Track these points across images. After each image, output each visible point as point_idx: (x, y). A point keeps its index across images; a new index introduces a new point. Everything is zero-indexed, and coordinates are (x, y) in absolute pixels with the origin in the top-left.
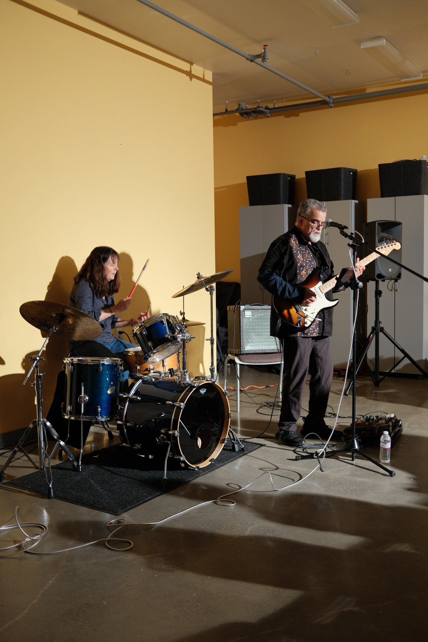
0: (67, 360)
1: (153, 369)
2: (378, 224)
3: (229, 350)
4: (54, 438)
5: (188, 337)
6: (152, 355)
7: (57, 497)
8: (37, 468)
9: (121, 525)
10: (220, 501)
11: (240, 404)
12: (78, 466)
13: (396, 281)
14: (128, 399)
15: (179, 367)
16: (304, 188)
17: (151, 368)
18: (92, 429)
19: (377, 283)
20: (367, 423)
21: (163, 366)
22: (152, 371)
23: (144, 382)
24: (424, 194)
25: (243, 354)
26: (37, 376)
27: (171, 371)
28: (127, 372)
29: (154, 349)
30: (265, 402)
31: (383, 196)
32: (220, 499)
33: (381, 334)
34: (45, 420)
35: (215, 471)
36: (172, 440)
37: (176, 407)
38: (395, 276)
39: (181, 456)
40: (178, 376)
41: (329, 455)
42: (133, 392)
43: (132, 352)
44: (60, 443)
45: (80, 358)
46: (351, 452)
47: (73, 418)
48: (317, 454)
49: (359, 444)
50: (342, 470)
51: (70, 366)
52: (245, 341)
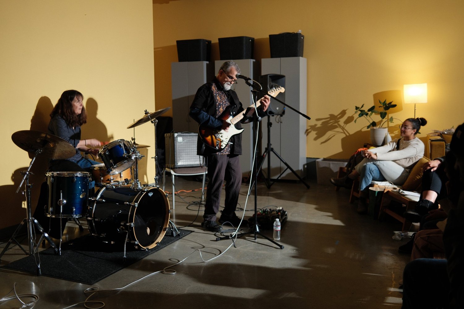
0: (49, 174)
1: (113, 180)
2: (270, 76)
3: (166, 165)
4: (40, 232)
5: (140, 156)
6: (113, 169)
7: (44, 274)
8: (27, 254)
9: (94, 292)
10: (165, 271)
11: (175, 203)
12: (59, 251)
13: (281, 116)
14: (96, 201)
15: (132, 178)
16: (217, 50)
17: (111, 179)
18: (68, 224)
19: (269, 117)
20: (264, 214)
21: (121, 177)
22: (112, 181)
23: (107, 189)
24: (299, 56)
25: (177, 168)
26: (27, 186)
27: (126, 180)
28: (94, 182)
29: (115, 165)
30: (192, 202)
31: (272, 57)
32: (165, 270)
33: (271, 153)
34: (33, 218)
35: (160, 250)
36: (129, 229)
37: (132, 206)
38: (281, 113)
39: (136, 241)
40: (133, 184)
41: (240, 236)
42: (99, 197)
43: (97, 168)
44: (44, 235)
45: (58, 173)
46: (253, 233)
47: (54, 217)
48: (231, 235)
49: (259, 228)
50: (248, 246)
51: (51, 178)
52: (178, 158)
